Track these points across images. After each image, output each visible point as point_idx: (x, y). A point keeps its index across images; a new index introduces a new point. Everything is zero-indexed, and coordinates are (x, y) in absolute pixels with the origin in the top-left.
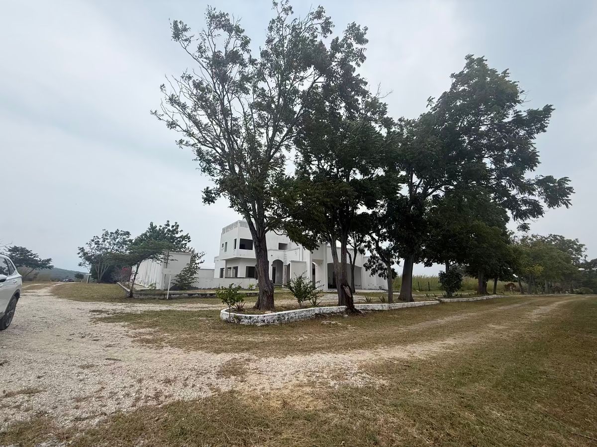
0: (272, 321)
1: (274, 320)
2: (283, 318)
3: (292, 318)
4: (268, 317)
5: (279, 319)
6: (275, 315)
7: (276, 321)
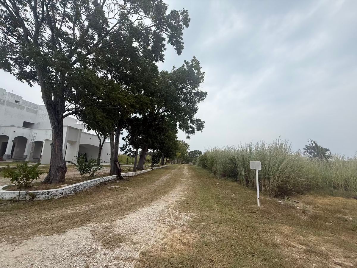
0: (69, 193)
1: (71, 192)
2: (78, 189)
3: (84, 187)
4: (66, 190)
5: (75, 189)
6: (72, 187)
7: (73, 192)
